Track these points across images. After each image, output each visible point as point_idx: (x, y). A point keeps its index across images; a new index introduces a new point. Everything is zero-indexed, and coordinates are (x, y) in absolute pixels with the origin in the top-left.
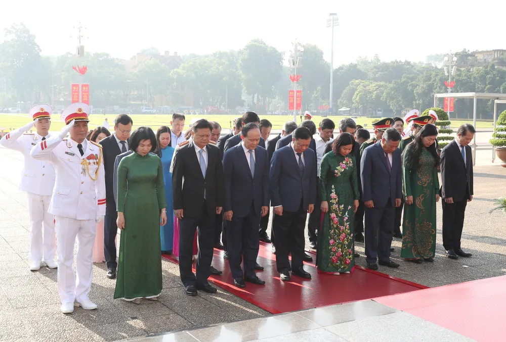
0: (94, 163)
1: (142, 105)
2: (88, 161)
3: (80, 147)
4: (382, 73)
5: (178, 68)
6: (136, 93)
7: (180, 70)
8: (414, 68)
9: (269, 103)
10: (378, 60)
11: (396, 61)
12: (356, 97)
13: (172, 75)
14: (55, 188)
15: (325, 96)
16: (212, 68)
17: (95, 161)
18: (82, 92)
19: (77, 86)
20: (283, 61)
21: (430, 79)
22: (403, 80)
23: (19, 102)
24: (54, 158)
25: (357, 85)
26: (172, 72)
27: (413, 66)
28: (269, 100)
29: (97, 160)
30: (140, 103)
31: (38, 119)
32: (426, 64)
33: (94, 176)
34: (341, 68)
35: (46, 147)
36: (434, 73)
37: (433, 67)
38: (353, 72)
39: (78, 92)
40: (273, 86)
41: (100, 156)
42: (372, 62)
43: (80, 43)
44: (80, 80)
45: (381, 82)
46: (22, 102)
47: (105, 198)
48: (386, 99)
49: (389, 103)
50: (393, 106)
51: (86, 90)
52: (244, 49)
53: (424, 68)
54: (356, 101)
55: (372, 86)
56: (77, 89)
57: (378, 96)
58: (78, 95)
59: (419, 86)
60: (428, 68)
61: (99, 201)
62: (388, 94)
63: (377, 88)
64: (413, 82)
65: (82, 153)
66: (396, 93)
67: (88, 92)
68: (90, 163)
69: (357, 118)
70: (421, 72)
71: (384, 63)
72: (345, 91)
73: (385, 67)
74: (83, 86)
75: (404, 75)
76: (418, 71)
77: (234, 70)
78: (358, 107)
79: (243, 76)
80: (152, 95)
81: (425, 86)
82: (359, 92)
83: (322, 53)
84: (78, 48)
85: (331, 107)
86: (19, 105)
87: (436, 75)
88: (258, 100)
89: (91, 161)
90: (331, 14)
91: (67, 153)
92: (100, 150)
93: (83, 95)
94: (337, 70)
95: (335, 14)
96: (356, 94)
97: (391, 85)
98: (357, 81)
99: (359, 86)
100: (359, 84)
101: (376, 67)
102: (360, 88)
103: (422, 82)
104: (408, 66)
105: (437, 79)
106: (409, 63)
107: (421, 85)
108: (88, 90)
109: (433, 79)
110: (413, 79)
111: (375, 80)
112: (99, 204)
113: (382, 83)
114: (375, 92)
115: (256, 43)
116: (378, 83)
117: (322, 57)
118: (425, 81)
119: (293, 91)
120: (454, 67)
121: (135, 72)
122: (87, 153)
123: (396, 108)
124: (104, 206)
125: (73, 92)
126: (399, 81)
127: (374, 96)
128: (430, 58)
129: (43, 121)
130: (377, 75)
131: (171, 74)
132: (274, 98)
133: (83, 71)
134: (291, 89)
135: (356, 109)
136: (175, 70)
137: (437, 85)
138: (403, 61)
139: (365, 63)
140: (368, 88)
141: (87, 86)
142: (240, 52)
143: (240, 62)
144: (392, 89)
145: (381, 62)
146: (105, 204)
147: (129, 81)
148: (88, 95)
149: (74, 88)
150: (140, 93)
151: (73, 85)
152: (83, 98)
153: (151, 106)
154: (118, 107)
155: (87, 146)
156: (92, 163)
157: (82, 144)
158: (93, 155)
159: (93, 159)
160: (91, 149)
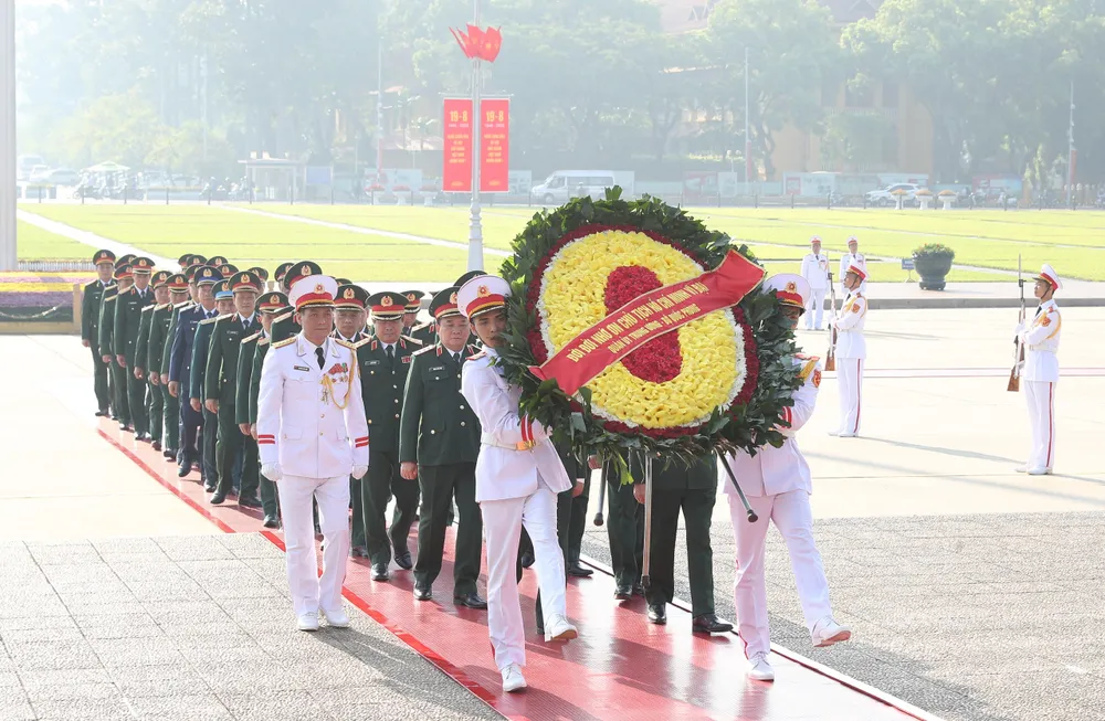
0: (343, 380)
1: (725, 166)
2: (331, 377)
3: (319, 352)
5: (872, 14)
6: (702, 118)
7: (877, 25)
13: (847, 43)
16: (1011, 16)
17: (343, 374)
18: (484, 130)
19: (466, 106)
23: (253, 155)
26: (846, 33)
29: (348, 374)
30: (718, 159)
39: (469, 131)
41: (352, 366)
44: (476, 82)
46: (266, 156)
47: (367, 435)
51: (496, 121)
56: (465, 118)
58: (468, 144)
61: (357, 440)
65: (321, 362)
67: (505, 130)
68: (334, 381)
74: (487, 106)
80: (766, 129)
86: (254, 168)
89: (337, 376)
91: (296, 368)
92: (352, 354)
93: (485, 143)
108: (506, 121)
112: (357, 446)
121: (699, 33)
124: (366, 449)
125: (448, 131)
131: (842, 44)
136: (859, 25)
141: (501, 106)
146: (368, 446)
147: (675, 70)
148: (504, 143)
149: (454, 115)
150: (717, 118)
151: (450, 105)
152: (484, 154)
153: (761, 170)
154: (631, 174)
155: (329, 350)
156: (338, 381)
157: (323, 346)
158: (339, 365)
159: (339, 372)
160: (336, 354)
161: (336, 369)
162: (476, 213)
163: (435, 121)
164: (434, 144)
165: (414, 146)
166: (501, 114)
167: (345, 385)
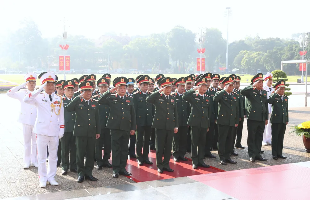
0: (58, 106)
2: (54, 105)
3: (50, 97)
4: (261, 46)
5: (128, 44)
6: (101, 60)
7: (129, 46)
8: (282, 42)
9: (187, 66)
10: (259, 37)
11: (270, 38)
12: (244, 62)
14: (37, 119)
15: (223, 61)
16: (150, 44)
17: (58, 104)
18: (66, 61)
19: (63, 57)
20: (196, 39)
21: (292, 50)
22: (274, 50)
23: (28, 67)
24: (36, 103)
25: (244, 54)
26: (124, 47)
27: (281, 41)
28: (187, 64)
29: (60, 104)
30: (104, 67)
31: (28, 81)
32: (291, 40)
33: (57, 113)
34: (234, 43)
35: (31, 96)
36: (294, 46)
37: (295, 42)
38: (241, 46)
39: (63, 61)
40: (190, 55)
41: (61, 103)
42: (255, 39)
43: (64, 30)
44: (65, 53)
45: (260, 51)
46: (30, 67)
47: (64, 124)
48: (263, 62)
49: (265, 65)
50: (268, 67)
51: (68, 59)
52: (171, 32)
53: (289, 42)
54: (243, 64)
55: (254, 55)
57: (258, 61)
58: (63, 63)
59: (285, 54)
60: (292, 42)
61: (60, 126)
62: (265, 59)
63: (257, 56)
64: (281, 52)
65: (51, 100)
66: (270, 59)
67: (69, 61)
68: (55, 106)
69: (243, 75)
70: (287, 45)
71: (262, 40)
72: (236, 58)
73: (263, 42)
74: (66, 57)
75: (275, 47)
76: (285, 44)
77: (164, 45)
78: (245, 69)
79: (170, 49)
80: (111, 62)
81: (289, 54)
82: (246, 59)
83: (221, 34)
84: (63, 33)
85: (227, 68)
87: (296, 47)
88: (180, 64)
89: (56, 105)
90: (227, 8)
91: (43, 100)
92: (61, 99)
93: (66, 63)
94: (231, 45)
95: (229, 8)
96: (243, 59)
97: (266, 54)
98: (244, 51)
99: (245, 55)
100: (246, 53)
101: (257, 42)
102: (246, 56)
103: (287, 52)
104: (278, 41)
105: (297, 49)
106: (278, 39)
107: (286, 54)
109: (294, 50)
110: (281, 49)
111: (256, 50)
112: (60, 128)
113: (261, 53)
114: (256, 58)
115: (178, 28)
116: (259, 52)
117: (221, 36)
118: (289, 51)
119: (200, 59)
120: (306, 42)
121: (101, 47)
122: (54, 100)
123: (270, 69)
125: (60, 61)
126: (271, 51)
127: (255, 61)
128: (294, 35)
129: (32, 82)
130: (258, 48)
131: (123, 49)
132: (191, 63)
133: (66, 48)
134: (198, 58)
135: (244, 69)
136: (126, 45)
137: (296, 53)
138: (275, 38)
139: (250, 39)
140: (251, 56)
141: (68, 57)
142: (168, 34)
143: (168, 40)
144: (267, 56)
145: (261, 38)
147: (97, 53)
148: (69, 63)
149: (61, 58)
150: (104, 60)
151: (60, 57)
152: (66, 65)
153: (111, 69)
154: (90, 69)
155: (54, 97)
156: (56, 106)
157: (52, 95)
158: (57, 101)
159: (57, 103)
160: (56, 98)
161: (55, 103)
162: (65, 75)
163: (58, 61)
164: (58, 65)
165: (55, 65)
166: (63, 58)
167: (58, 108)
